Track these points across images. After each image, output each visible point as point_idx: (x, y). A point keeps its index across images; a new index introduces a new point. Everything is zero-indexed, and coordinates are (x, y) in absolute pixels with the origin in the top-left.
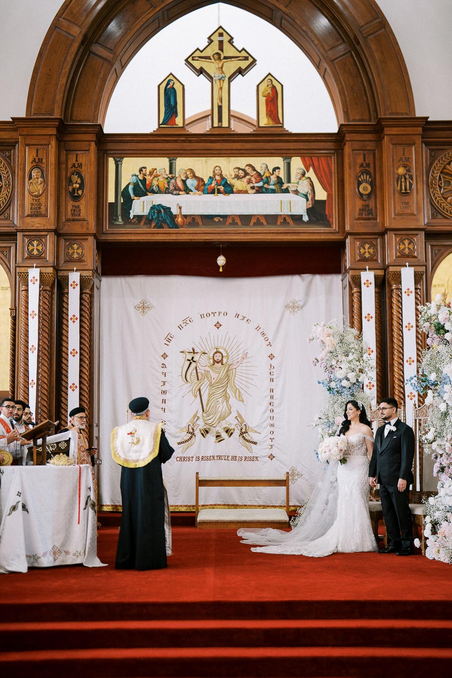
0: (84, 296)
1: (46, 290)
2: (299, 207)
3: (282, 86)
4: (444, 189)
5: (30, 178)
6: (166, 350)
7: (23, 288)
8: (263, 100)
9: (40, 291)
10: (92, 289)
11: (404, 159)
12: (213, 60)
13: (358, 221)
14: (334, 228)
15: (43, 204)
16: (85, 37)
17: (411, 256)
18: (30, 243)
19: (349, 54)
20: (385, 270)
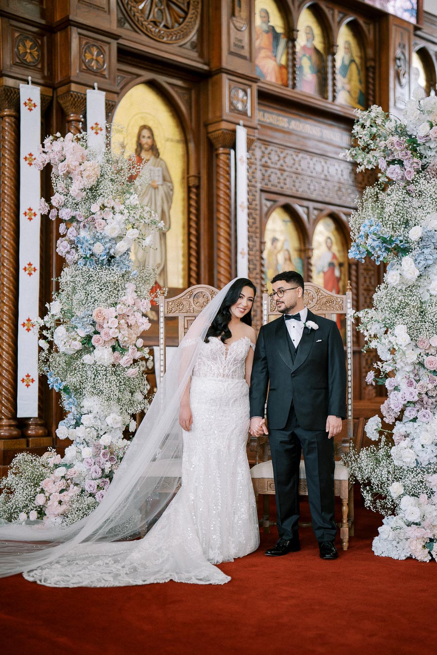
17: (100, 73)
20: (54, 89)
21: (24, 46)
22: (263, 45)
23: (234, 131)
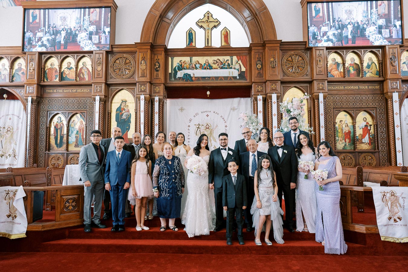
0: (160, 105)
1: (146, 103)
2: (236, 73)
3: (230, 31)
4: (288, 66)
5: (141, 64)
6: (190, 124)
7: (139, 102)
8: (223, 36)
9: (145, 103)
10: (163, 103)
11: (273, 55)
12: (205, 23)
13: (257, 78)
14: (248, 80)
15: (146, 73)
16: (161, 15)
17: (275, 90)
18: (141, 86)
19: (253, 20)
20: (266, 95)
21: (259, 88)
22: (333, 68)
23: (319, 95)
